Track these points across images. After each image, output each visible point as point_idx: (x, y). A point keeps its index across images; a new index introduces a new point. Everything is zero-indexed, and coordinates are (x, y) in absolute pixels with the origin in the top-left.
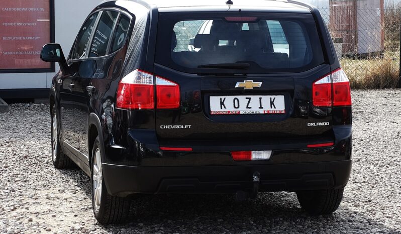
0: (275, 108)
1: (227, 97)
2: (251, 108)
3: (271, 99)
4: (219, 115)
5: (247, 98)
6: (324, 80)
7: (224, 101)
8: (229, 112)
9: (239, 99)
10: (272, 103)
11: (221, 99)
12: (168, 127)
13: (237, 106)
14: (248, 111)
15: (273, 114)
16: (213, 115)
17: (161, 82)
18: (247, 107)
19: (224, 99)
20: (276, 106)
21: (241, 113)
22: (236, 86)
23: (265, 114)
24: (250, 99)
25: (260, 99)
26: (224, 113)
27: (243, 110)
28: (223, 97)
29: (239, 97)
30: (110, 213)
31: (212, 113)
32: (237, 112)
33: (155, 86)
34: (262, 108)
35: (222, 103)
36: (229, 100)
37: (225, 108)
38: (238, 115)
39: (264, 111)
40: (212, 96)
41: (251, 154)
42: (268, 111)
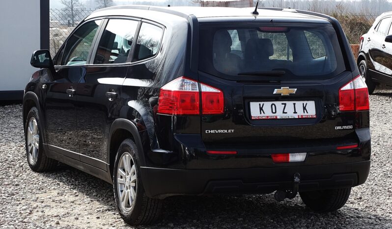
0: (307, 112)
1: (265, 103)
2: (286, 113)
3: (303, 104)
4: (259, 120)
5: (283, 104)
6: (348, 87)
7: (263, 106)
8: (268, 117)
9: (276, 104)
10: (304, 108)
11: (260, 105)
12: (212, 131)
13: (274, 111)
14: (284, 116)
15: (306, 118)
16: (254, 120)
17: (206, 89)
18: (284, 112)
19: (263, 105)
20: (308, 111)
21: (278, 117)
22: (274, 93)
23: (299, 118)
24: (285, 104)
25: (294, 104)
26: (264, 118)
27: (279, 115)
28: (262, 103)
29: (276, 103)
30: (145, 214)
31: (253, 118)
32: (275, 117)
33: (200, 92)
34: (296, 113)
35: (261, 109)
36: (267, 105)
37: (264, 113)
38: (276, 119)
39: (298, 116)
40: (252, 101)
41: (288, 156)
42: (302, 116)
